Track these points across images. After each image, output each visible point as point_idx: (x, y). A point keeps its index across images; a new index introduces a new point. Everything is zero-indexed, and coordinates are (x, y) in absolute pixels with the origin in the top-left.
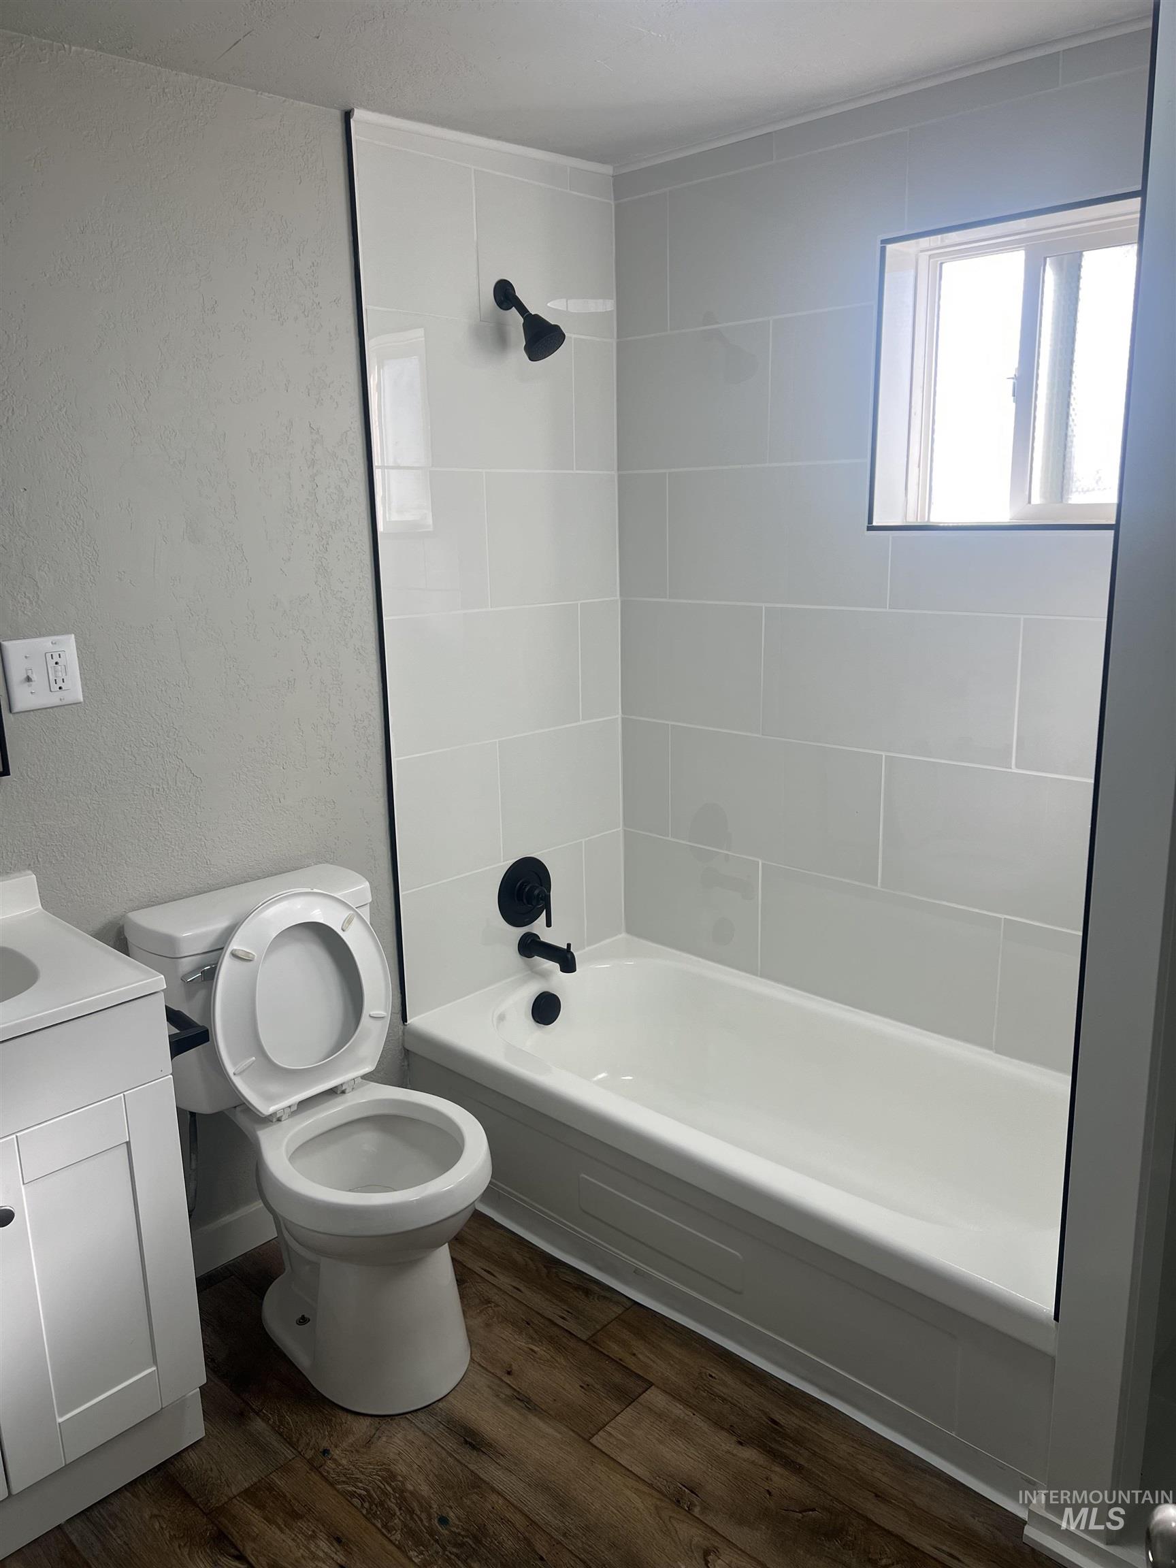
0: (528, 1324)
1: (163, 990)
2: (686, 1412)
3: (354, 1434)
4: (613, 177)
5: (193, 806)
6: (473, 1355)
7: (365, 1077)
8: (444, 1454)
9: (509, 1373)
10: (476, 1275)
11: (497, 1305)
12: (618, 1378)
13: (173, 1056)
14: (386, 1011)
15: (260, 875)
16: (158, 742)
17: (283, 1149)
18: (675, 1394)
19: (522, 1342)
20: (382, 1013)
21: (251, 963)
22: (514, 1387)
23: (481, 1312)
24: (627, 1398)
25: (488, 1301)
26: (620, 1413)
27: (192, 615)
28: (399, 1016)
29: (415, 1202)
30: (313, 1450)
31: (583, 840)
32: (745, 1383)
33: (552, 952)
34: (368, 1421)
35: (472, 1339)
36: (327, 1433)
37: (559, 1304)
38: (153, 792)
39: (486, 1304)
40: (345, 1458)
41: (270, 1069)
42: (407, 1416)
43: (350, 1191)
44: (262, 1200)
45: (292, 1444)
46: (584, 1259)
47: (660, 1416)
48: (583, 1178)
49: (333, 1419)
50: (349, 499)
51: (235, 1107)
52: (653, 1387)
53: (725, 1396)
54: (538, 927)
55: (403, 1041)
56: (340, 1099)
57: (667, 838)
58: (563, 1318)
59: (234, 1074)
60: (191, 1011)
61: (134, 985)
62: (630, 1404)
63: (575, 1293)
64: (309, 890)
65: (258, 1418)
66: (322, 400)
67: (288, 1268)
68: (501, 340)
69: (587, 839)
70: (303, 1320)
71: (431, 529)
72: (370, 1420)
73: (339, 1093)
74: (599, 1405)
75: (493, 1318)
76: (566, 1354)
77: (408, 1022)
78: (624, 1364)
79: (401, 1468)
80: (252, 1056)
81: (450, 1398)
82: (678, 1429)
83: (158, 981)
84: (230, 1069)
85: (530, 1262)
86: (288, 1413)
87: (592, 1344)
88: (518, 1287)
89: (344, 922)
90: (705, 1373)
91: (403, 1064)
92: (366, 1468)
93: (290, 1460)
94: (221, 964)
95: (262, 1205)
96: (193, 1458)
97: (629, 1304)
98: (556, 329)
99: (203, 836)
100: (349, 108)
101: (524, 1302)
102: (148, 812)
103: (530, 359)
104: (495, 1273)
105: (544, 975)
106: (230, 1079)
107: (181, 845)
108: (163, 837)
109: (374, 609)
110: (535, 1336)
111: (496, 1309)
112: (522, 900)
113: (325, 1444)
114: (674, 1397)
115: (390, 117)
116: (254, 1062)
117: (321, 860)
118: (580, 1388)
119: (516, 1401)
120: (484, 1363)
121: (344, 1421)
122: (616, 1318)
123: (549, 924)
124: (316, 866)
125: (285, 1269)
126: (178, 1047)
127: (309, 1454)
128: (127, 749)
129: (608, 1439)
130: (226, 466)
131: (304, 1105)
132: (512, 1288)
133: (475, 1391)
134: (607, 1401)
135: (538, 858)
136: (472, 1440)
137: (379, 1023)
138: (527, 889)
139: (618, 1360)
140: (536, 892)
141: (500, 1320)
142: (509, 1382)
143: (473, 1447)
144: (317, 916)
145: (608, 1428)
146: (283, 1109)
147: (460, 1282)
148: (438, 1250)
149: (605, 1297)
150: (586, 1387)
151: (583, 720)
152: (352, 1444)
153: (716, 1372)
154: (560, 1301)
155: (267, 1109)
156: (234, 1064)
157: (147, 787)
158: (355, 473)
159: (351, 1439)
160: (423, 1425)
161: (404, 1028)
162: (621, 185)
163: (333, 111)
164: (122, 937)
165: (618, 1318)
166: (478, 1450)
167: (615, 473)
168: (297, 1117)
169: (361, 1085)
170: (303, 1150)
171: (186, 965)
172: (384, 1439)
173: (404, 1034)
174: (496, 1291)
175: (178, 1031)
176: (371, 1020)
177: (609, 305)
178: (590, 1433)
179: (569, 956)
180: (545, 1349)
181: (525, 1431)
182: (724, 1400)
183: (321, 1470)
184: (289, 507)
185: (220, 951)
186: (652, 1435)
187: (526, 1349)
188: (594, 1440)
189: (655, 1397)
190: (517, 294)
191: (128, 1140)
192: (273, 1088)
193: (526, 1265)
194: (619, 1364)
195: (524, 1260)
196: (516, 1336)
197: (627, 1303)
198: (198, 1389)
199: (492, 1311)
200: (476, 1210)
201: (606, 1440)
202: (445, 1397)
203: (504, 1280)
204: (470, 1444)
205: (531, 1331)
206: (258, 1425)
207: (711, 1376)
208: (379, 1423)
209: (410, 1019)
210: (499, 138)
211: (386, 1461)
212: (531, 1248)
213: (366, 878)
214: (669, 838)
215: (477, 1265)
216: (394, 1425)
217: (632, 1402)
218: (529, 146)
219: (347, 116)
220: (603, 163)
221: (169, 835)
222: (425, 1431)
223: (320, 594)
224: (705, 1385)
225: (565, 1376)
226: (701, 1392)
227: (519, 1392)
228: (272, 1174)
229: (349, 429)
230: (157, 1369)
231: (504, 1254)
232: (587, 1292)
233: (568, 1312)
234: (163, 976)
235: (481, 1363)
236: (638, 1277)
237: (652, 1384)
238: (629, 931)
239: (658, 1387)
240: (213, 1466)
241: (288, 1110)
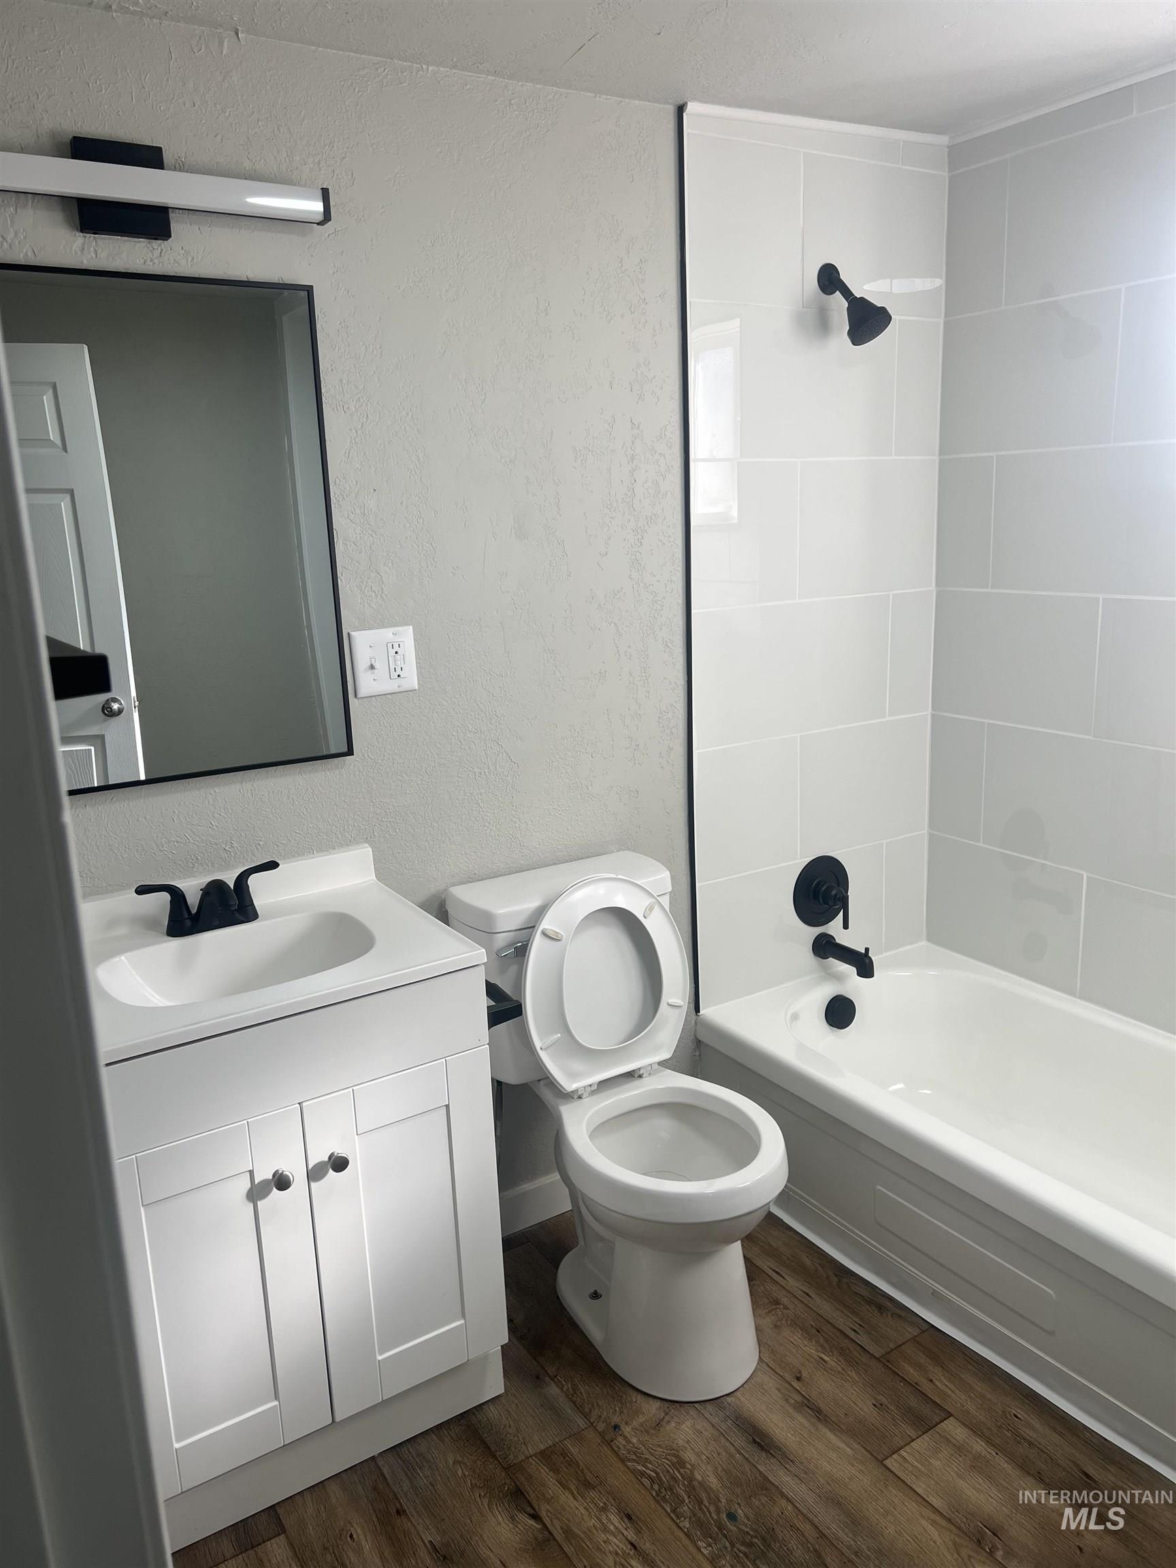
0: (819, 1332)
1: (483, 964)
2: (989, 1450)
3: (643, 1414)
4: (948, 147)
5: (510, 790)
6: (762, 1354)
7: (660, 1063)
8: (732, 1450)
9: (798, 1379)
10: (765, 1275)
11: (786, 1308)
12: (913, 1402)
13: (490, 1028)
14: (683, 1000)
15: (567, 859)
16: (482, 729)
17: (584, 1128)
18: (975, 1429)
19: (811, 1349)
20: (679, 1002)
21: (559, 943)
22: (804, 1394)
23: (770, 1312)
24: (925, 1426)
25: (777, 1302)
26: (915, 1439)
27: (516, 608)
28: (692, 1006)
29: (711, 1195)
30: (605, 1424)
31: (884, 841)
32: (1055, 1430)
33: (847, 955)
34: (658, 1404)
35: (761, 1338)
36: (617, 1409)
37: (851, 1316)
38: (475, 775)
39: (775, 1305)
40: (636, 1436)
41: (573, 1047)
42: (696, 1405)
43: (644, 1174)
44: (559, 1173)
45: (586, 1416)
46: (877, 1273)
47: (960, 1449)
48: (879, 1190)
49: (624, 1396)
50: (664, 493)
51: (539, 1080)
52: (951, 1418)
53: (1032, 1440)
54: (834, 928)
55: (695, 1030)
56: (637, 1083)
57: (979, 844)
58: (855, 1331)
59: (541, 1049)
60: (506, 986)
61: (460, 956)
62: (927, 1432)
63: (868, 1307)
64: (614, 876)
65: (553, 1383)
66: (644, 395)
67: (581, 1243)
68: (823, 325)
69: (888, 840)
70: (596, 1295)
71: (736, 521)
72: (659, 1403)
73: (636, 1076)
74: (893, 1427)
75: (782, 1320)
76: (857, 1368)
77: (701, 1012)
78: (918, 1388)
79: (689, 1456)
80: (557, 1033)
81: (738, 1394)
82: (978, 1465)
83: (479, 955)
84: (538, 1044)
85: (819, 1268)
86: (581, 1383)
87: (885, 1361)
88: (807, 1291)
89: (646, 910)
90: (1010, 1413)
91: (694, 1054)
92: (655, 1451)
93: (583, 1430)
94: (532, 942)
95: (559, 1177)
96: (493, 1412)
97: (925, 1327)
98: (883, 310)
99: (519, 819)
100: (681, 103)
101: (814, 1308)
102: (471, 794)
103: (853, 344)
104: (786, 1277)
105: (839, 978)
106: (537, 1053)
107: (498, 826)
108: (483, 818)
109: (683, 601)
110: (826, 1345)
111: (785, 1311)
112: (819, 900)
113: (616, 1419)
114: (975, 1432)
115: (723, 107)
116: (559, 1038)
117: (623, 848)
118: (873, 1406)
119: (805, 1408)
120: (772, 1364)
121: (634, 1400)
122: (912, 1339)
123: (846, 926)
124: (619, 853)
125: (578, 1244)
126: (495, 1018)
127: (601, 1427)
128: (454, 734)
129: (902, 1464)
130: (552, 464)
131: (605, 1084)
132: (801, 1292)
133: (764, 1391)
134: (901, 1424)
135: (835, 857)
136: (761, 1441)
137: (677, 1011)
138: (824, 888)
139: (914, 1384)
140: (834, 893)
141: (789, 1323)
142: (798, 1388)
143: (762, 1448)
144: (620, 902)
145: (902, 1452)
146: (585, 1087)
147: (750, 1278)
148: (732, 1245)
149: (900, 1316)
150: (879, 1406)
151: (889, 716)
152: (642, 1424)
153: (1022, 1413)
154: (852, 1314)
155: (569, 1085)
156: (541, 1040)
157: (470, 770)
158: (672, 466)
159: (642, 1419)
160: (711, 1417)
161: (697, 1019)
162: (956, 156)
163: (666, 106)
164: (443, 910)
165: (914, 1339)
166: (767, 1451)
167: (936, 458)
168: (595, 1097)
169: (657, 1071)
170: (600, 1130)
171: (501, 940)
172: (673, 1424)
173: (696, 1024)
174: (785, 1293)
175: (494, 1004)
176: (670, 1009)
177: (939, 282)
178: (884, 1455)
179: (867, 961)
180: (835, 1359)
181: (815, 1440)
182: (1030, 1443)
183: (612, 1444)
184: (609, 503)
185: (532, 929)
186: (950, 1467)
187: (815, 1357)
188: (888, 1462)
189: (952, 1427)
190: (841, 277)
191: (447, 1103)
192: (577, 1066)
193: (816, 1271)
194: (915, 1388)
195: (814, 1265)
196: (806, 1343)
197: (924, 1326)
198: (500, 1347)
199: (780, 1313)
200: (770, 1212)
201: (900, 1464)
202: (731, 1393)
203: (793, 1283)
204: (759, 1444)
205: (822, 1340)
206: (553, 1390)
207: (1015, 1416)
208: (668, 1407)
209: (703, 1010)
210: (831, 118)
211: (674, 1446)
212: (822, 1254)
213: (666, 867)
214: (980, 844)
215: (765, 1264)
216: (683, 1411)
217: (929, 1430)
218: (860, 123)
219: (680, 110)
220: (937, 134)
221: (488, 816)
222: (714, 1423)
223: (633, 587)
224: (1009, 1425)
225: (857, 1392)
226: (1005, 1431)
227: (808, 1399)
228: (573, 1149)
229: (668, 423)
230: (465, 1322)
231: (794, 1257)
232: (881, 1308)
233: (861, 1326)
234: (484, 950)
235: (769, 1363)
236: (935, 1300)
237: (950, 1415)
238: (929, 939)
239: (956, 1418)
240: (511, 1423)
241: (589, 1089)
